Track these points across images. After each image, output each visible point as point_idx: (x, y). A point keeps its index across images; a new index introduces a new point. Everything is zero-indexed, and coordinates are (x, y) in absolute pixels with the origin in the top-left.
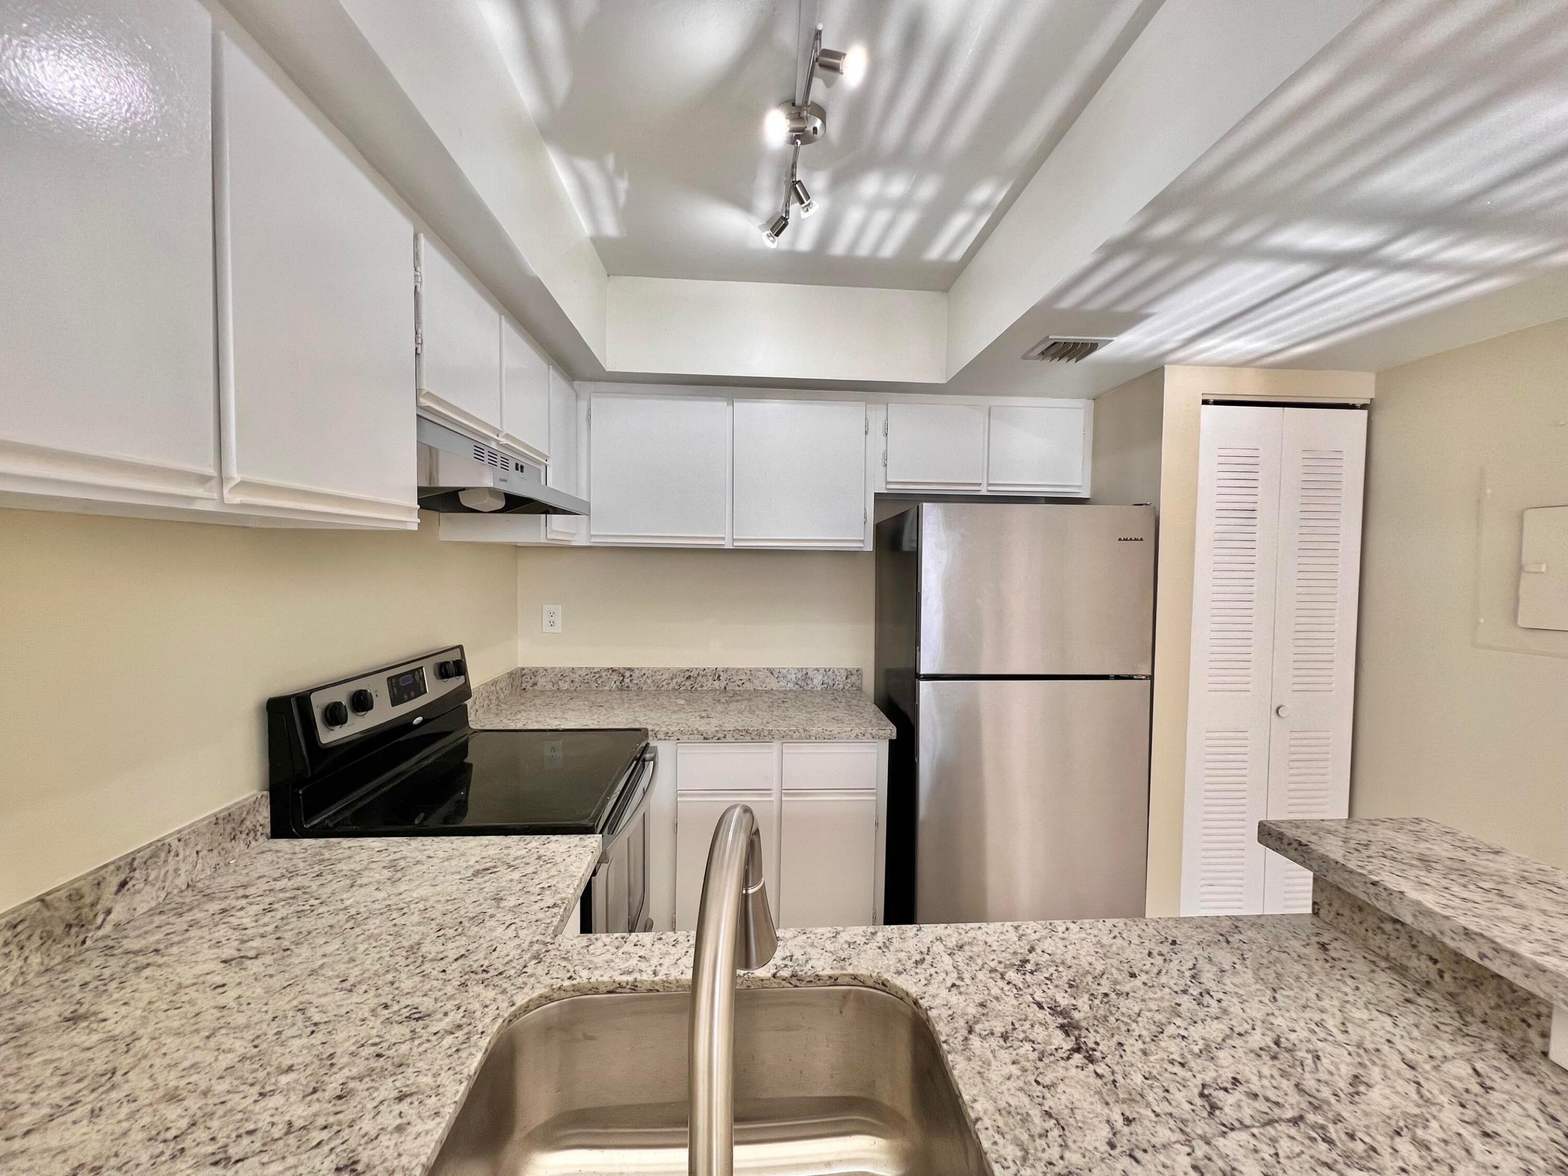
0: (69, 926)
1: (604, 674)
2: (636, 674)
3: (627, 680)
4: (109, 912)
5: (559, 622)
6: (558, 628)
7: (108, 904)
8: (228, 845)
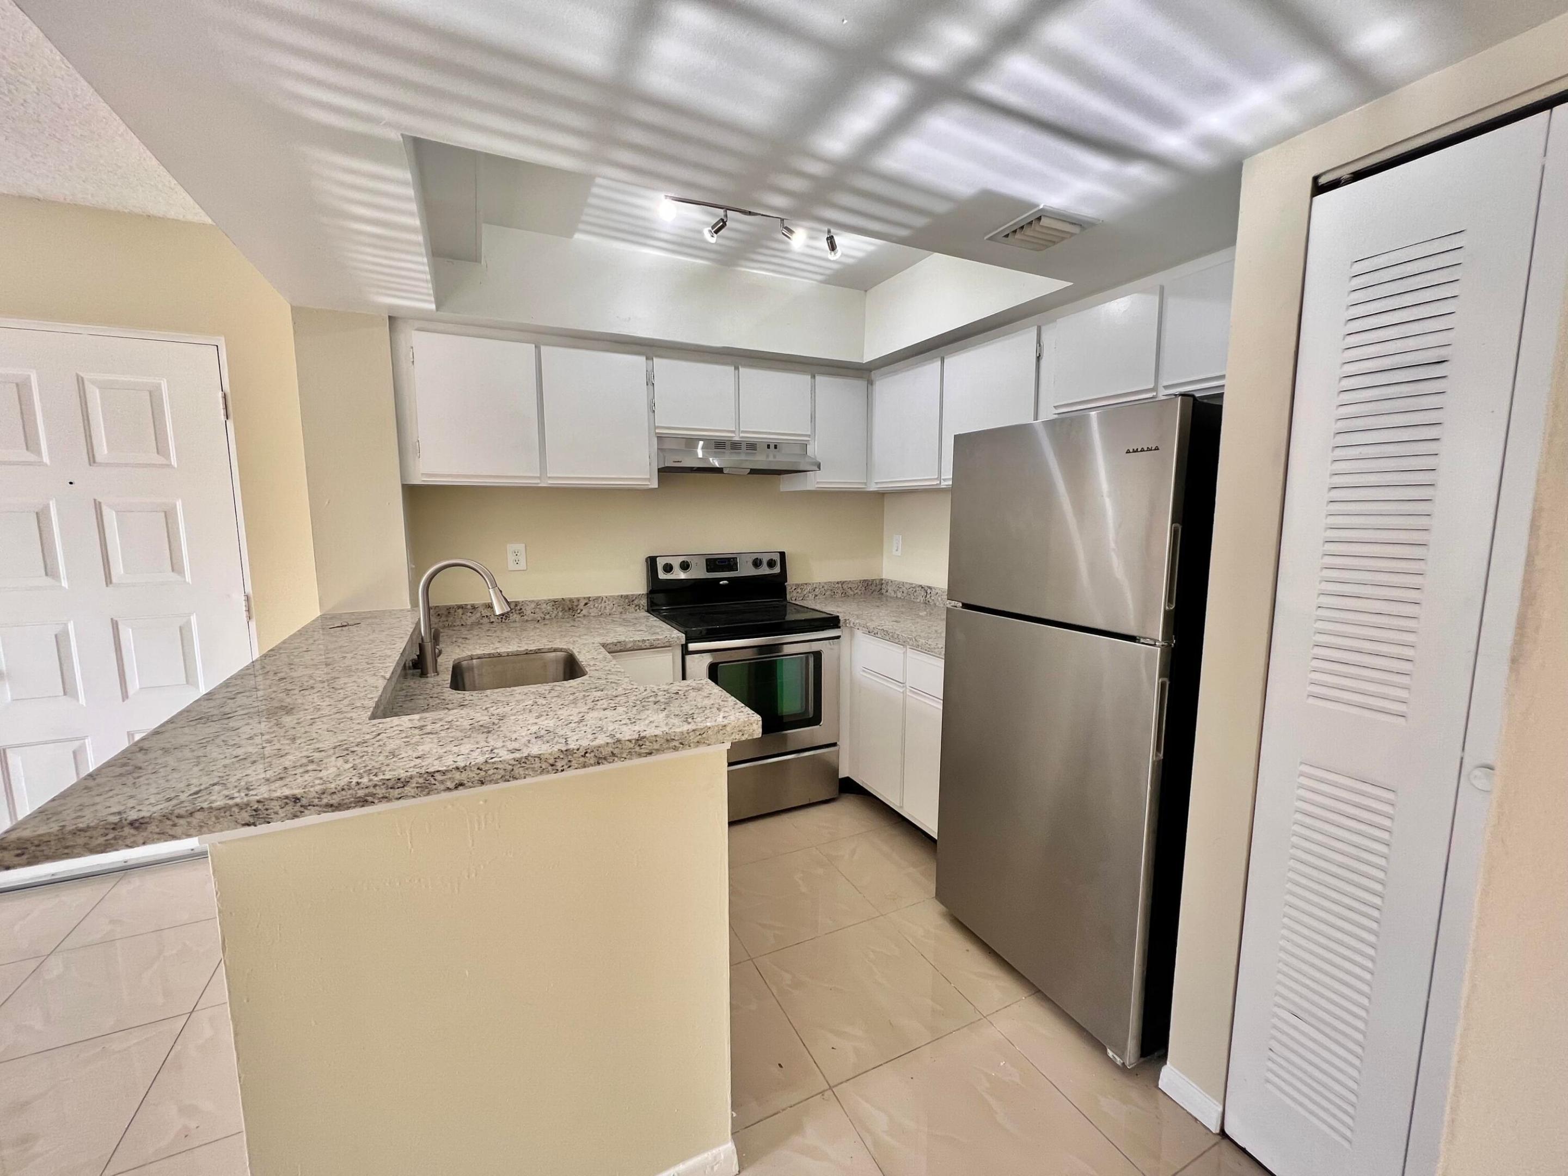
0: (570, 609)
1: (917, 589)
2: (934, 592)
3: (928, 596)
4: (582, 610)
5: (900, 550)
6: (899, 553)
7: (582, 608)
8: (627, 607)
